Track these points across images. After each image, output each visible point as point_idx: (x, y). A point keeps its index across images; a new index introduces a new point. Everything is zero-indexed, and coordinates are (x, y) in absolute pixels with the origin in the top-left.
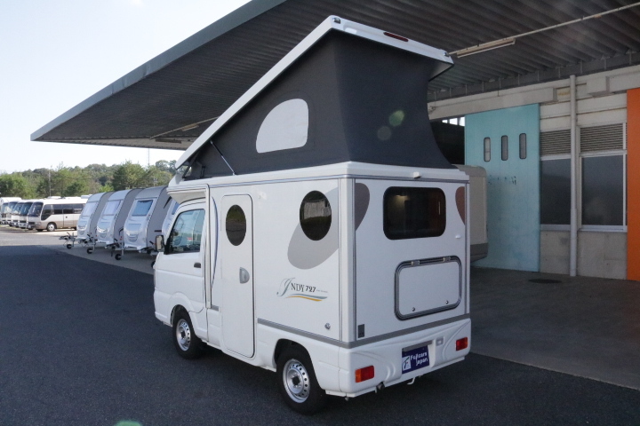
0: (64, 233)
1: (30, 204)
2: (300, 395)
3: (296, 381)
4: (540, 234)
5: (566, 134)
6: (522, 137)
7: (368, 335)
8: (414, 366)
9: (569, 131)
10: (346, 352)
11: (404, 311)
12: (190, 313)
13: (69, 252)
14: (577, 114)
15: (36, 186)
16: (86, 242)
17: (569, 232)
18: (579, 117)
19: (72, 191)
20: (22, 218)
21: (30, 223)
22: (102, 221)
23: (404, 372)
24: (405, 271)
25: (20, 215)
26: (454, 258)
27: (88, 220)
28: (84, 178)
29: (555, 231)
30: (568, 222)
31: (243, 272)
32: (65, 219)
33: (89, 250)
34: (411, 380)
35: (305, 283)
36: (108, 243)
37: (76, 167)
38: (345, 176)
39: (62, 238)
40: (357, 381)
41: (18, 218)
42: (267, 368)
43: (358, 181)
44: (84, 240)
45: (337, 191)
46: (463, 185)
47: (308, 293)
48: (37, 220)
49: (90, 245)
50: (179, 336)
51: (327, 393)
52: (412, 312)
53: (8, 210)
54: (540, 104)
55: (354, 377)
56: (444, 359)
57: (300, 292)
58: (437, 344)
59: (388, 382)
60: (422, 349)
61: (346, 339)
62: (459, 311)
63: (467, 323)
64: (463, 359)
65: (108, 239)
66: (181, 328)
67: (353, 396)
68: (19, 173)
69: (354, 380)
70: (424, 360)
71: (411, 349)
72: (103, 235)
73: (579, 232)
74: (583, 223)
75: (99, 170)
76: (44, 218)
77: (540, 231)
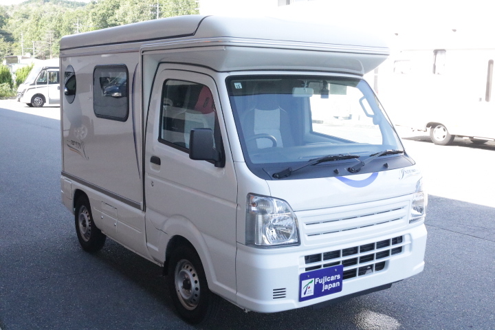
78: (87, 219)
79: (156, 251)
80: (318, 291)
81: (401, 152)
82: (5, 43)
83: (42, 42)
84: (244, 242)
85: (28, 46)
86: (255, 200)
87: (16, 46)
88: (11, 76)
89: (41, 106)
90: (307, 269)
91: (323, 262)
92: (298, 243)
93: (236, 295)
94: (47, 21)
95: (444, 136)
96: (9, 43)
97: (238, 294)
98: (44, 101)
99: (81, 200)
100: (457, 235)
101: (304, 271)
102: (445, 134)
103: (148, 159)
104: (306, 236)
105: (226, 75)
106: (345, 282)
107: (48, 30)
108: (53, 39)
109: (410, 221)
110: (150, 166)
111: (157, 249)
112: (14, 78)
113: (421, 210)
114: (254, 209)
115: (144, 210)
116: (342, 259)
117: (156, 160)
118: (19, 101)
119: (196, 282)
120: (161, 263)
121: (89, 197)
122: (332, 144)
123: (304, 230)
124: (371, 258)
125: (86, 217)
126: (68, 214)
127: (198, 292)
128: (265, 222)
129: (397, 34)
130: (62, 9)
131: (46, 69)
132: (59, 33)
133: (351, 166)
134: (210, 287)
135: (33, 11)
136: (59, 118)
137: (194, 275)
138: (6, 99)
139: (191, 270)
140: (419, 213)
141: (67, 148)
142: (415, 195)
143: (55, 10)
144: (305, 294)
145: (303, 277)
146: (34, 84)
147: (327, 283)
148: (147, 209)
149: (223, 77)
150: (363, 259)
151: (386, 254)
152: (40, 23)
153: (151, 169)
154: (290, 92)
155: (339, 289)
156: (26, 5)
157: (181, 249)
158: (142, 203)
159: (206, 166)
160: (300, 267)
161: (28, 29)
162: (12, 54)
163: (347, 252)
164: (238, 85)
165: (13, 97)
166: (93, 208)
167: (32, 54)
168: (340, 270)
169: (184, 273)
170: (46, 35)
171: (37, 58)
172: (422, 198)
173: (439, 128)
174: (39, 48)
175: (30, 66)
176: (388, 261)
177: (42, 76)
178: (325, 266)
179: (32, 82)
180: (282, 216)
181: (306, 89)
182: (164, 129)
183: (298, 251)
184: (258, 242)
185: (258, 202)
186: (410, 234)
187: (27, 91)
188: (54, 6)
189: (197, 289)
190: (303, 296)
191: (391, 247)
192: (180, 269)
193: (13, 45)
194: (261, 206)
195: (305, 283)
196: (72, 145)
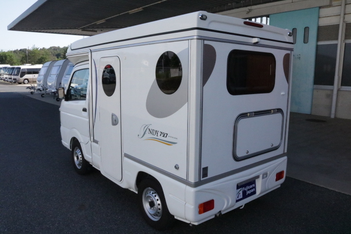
0: (29, 85)
1: (13, 68)
2: (156, 215)
3: (152, 204)
4: (313, 91)
5: (336, 27)
6: (306, 29)
7: (210, 174)
8: (245, 196)
9: (338, 26)
10: (192, 190)
11: (239, 154)
12: (81, 144)
13: (31, 96)
14: (345, 14)
15: (20, 59)
16: (41, 91)
17: (332, 90)
18: (346, 16)
19: (40, 61)
20: (10, 77)
21: (14, 79)
22: (50, 78)
23: (237, 201)
24: (242, 121)
25: (9, 75)
26: (279, 111)
27: (42, 77)
28: (47, 54)
29: (323, 89)
30: (332, 84)
31: (114, 117)
32: (34, 77)
33: (42, 95)
34: (242, 206)
35: (160, 130)
36: (53, 91)
37: (43, 48)
38: (195, 37)
39: (28, 88)
40: (200, 213)
41: (7, 76)
42: (132, 190)
43: (206, 42)
44: (39, 89)
45: (188, 51)
46: (288, 52)
47: (161, 138)
48: (18, 77)
49: (43, 92)
50: (75, 158)
51: (175, 217)
52: (246, 154)
53: (2, 71)
54: (320, 8)
55: (198, 210)
56: (267, 188)
57: (155, 136)
58: (263, 178)
59: (224, 211)
60: (252, 182)
61: (192, 179)
62: (280, 151)
63: (285, 160)
64: (280, 186)
65: (53, 89)
66: (76, 153)
67: (196, 224)
68: (11, 51)
69: (197, 212)
70: (252, 191)
71: (244, 183)
72: (50, 87)
73: (339, 90)
74: (342, 85)
75: (56, 50)
76: (21, 76)
77: (313, 89)
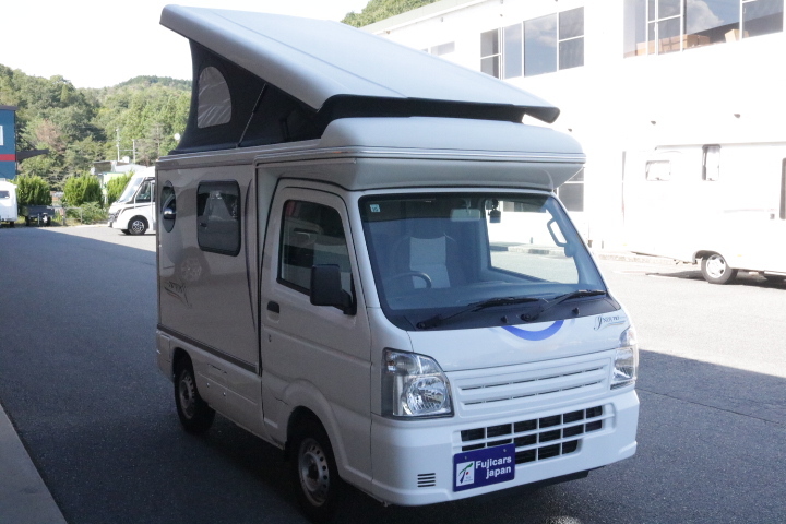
78: (190, 388)
79: (275, 428)
80: (481, 478)
81: (602, 293)
82: (94, 143)
83: (147, 141)
84: (380, 413)
85: (126, 146)
86: (393, 357)
87: (109, 147)
88: (100, 191)
89: (142, 233)
90: (464, 448)
91: (486, 440)
92: (451, 414)
93: (371, 483)
94: (154, 110)
95: (722, 271)
96: (99, 143)
97: (375, 482)
98: (147, 226)
99: (182, 363)
100: (712, 410)
101: (460, 451)
102: (723, 267)
103: (264, 305)
104: (462, 405)
105: (359, 195)
106: (518, 468)
107: (154, 123)
108: (162, 136)
109: (613, 387)
110: (266, 314)
111: (275, 425)
112: (105, 192)
113: (628, 371)
114: (391, 368)
115: (260, 374)
116: (513, 436)
117: (274, 307)
118: (111, 226)
119: (324, 468)
120: (281, 444)
121: (192, 357)
122: (504, 283)
123: (459, 396)
124: (556, 435)
125: (188, 385)
126: (166, 384)
127: (327, 482)
128: (406, 385)
129: (654, 123)
130: (175, 93)
131: (149, 180)
132: (170, 127)
133: (524, 313)
134: (341, 474)
135: (133, 96)
136: (155, 250)
137: (322, 459)
138: (94, 223)
139: (318, 453)
140: (628, 376)
141: (164, 291)
142: (618, 351)
143: (165, 94)
144: (461, 481)
145: (458, 459)
146: (132, 202)
147: (492, 468)
148: (264, 373)
149: (355, 197)
150: (545, 437)
151: (579, 430)
152: (143, 113)
153: (268, 318)
154: (447, 215)
155: (510, 476)
156: (124, 87)
157: (306, 425)
158: (257, 364)
159: (332, 313)
160: (454, 445)
161: (127, 122)
162: (103, 159)
163: (521, 426)
164: (375, 208)
165: (103, 220)
166: (198, 374)
167: (131, 158)
168: (510, 452)
169: (310, 457)
170: (152, 130)
171: (139, 163)
172: (630, 355)
173: (714, 258)
174: (142, 149)
175: (128, 176)
176: (580, 440)
177: (143, 192)
178: (489, 444)
179: (130, 199)
180: (429, 377)
181: (470, 211)
182: (285, 262)
183: (450, 424)
184: (397, 412)
185: (397, 359)
186: (612, 404)
187: (123, 212)
188: (165, 88)
189: (325, 477)
190: (459, 484)
191: (585, 421)
192: (305, 451)
193: (107, 145)
194: (400, 364)
195: (461, 466)
196: (170, 288)
